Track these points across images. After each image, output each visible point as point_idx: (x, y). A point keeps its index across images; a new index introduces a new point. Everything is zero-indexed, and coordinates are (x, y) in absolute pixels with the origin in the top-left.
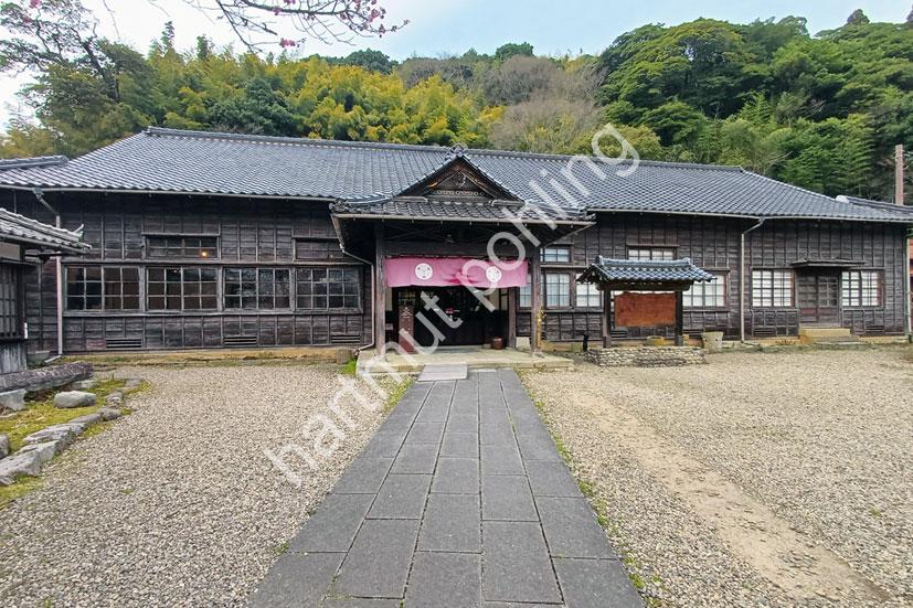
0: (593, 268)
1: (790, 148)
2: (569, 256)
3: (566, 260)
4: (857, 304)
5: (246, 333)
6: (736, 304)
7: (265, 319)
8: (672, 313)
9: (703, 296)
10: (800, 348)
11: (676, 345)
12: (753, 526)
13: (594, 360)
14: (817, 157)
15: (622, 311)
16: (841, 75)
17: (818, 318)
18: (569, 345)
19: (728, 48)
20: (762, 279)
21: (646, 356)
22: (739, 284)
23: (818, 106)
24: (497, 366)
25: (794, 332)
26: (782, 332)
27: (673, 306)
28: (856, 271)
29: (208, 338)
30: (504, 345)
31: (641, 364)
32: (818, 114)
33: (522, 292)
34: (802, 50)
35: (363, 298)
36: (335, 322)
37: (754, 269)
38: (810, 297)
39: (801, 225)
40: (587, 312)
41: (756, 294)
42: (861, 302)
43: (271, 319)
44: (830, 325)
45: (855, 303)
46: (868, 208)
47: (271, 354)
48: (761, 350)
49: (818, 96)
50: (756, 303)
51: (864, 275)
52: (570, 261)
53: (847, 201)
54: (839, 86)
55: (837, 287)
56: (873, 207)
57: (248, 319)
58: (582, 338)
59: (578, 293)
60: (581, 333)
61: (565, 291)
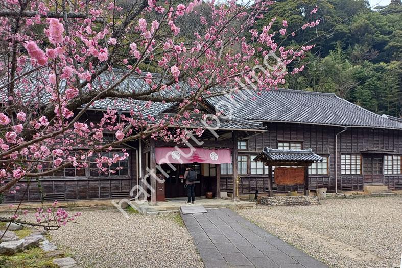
0: (263, 154)
1: (359, 79)
2: (247, 146)
3: (245, 148)
4: (391, 173)
5: (58, 191)
6: (333, 173)
7: (69, 183)
8: (303, 178)
9: (317, 169)
10: (364, 196)
11: (305, 194)
12: (348, 250)
13: (264, 203)
14: (375, 86)
15: (278, 177)
16: (387, 36)
17: (373, 180)
18: (248, 195)
19: (326, 13)
20: (346, 159)
21: (291, 200)
22: (335, 162)
23: (375, 54)
24: (218, 206)
25: (361, 188)
26: (355, 188)
27: (303, 174)
28: (390, 155)
29: (32, 195)
30: (214, 196)
31: (288, 204)
32: (375, 59)
33: (222, 167)
34: (367, 19)
35: (131, 170)
36: (114, 184)
37: (342, 154)
38: (369, 169)
39: (365, 130)
40: (256, 177)
41: (343, 167)
42: (393, 172)
43: (73, 183)
44: (379, 184)
45: (390, 172)
46: (396, 122)
47: (75, 205)
48: (345, 197)
49: (375, 47)
50: (343, 173)
51: (395, 158)
52: (247, 149)
53: (387, 118)
54: (386, 43)
55: (382, 164)
56: (399, 122)
57: (58, 183)
58: (255, 192)
59: (252, 167)
60: (253, 189)
61: (245, 165)
